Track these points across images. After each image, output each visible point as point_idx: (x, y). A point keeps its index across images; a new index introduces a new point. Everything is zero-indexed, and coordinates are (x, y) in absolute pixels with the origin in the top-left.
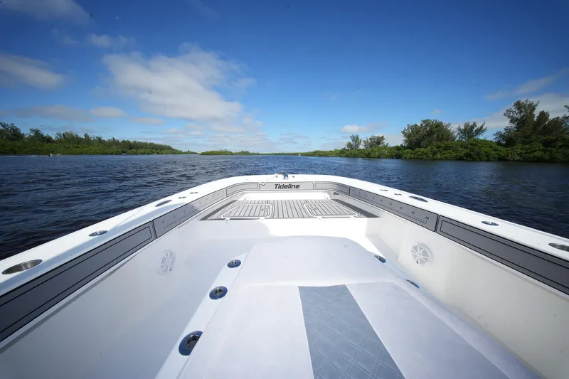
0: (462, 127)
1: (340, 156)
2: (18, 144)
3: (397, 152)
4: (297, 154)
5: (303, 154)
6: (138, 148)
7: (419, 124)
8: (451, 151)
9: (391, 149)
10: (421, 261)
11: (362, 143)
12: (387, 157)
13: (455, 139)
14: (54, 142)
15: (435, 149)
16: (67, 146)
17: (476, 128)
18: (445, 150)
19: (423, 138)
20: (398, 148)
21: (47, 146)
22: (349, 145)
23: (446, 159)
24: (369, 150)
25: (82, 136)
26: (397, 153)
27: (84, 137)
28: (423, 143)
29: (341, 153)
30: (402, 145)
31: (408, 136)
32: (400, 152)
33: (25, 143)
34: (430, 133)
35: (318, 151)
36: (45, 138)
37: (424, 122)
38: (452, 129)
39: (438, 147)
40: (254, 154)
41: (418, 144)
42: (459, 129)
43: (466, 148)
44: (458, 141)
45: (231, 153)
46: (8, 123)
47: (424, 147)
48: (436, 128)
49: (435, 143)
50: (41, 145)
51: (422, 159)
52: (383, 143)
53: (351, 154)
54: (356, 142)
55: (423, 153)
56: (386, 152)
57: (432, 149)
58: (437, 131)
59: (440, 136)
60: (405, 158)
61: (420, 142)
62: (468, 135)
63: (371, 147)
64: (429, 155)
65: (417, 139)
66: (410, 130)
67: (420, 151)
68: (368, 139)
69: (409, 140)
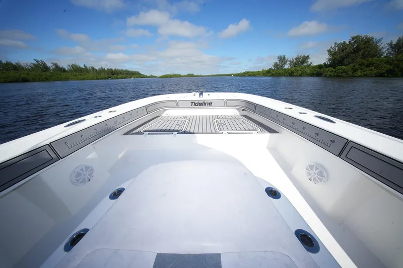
0: (394, 42)
1: (267, 76)
2: (49, 74)
3: (318, 70)
4: (230, 75)
6: (118, 74)
7: (347, 42)
8: (373, 68)
9: (314, 67)
10: (314, 179)
11: (288, 63)
13: (382, 55)
14: (66, 71)
15: (357, 66)
16: (75, 74)
18: (366, 67)
19: (347, 56)
20: (320, 67)
21: (64, 75)
22: (276, 65)
23: (366, 76)
24: (293, 69)
25: (82, 66)
26: (318, 72)
27: (84, 67)
28: (346, 61)
29: (268, 73)
30: (325, 64)
31: (333, 54)
32: (322, 70)
33: (51, 73)
34: (356, 51)
35: (248, 72)
36: (61, 69)
37: (353, 39)
38: (382, 45)
39: (361, 64)
40: (197, 76)
41: (341, 62)
42: (390, 45)
43: (391, 65)
44: (385, 57)
46: (39, 59)
47: (346, 65)
48: (364, 44)
49: (359, 60)
50: (61, 74)
51: (341, 76)
52: (307, 62)
53: (276, 73)
54: (282, 62)
55: (344, 71)
56: (308, 71)
57: (354, 66)
58: (364, 48)
59: (367, 53)
60: (325, 76)
61: (344, 60)
62: (398, 50)
63: (295, 66)
64: (349, 73)
65: (341, 57)
66: (337, 49)
67: (342, 69)
68: (294, 58)
69: (333, 58)
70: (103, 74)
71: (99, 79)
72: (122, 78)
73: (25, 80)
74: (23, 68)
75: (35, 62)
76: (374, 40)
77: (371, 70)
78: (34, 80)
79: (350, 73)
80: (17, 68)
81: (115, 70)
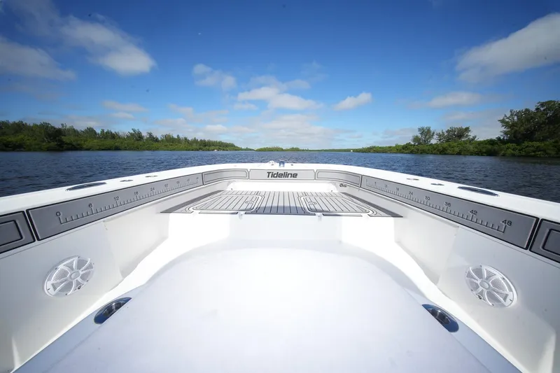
1: (403, 153)
2: (141, 143)
3: (490, 147)
4: (348, 150)
5: (356, 151)
6: (210, 146)
7: (533, 109)
9: (480, 143)
11: (435, 137)
12: (472, 154)
19: (539, 128)
20: (491, 142)
21: (155, 144)
22: (416, 139)
24: (445, 145)
26: (490, 149)
27: (177, 138)
28: (537, 135)
29: (405, 149)
30: (499, 139)
32: (496, 147)
33: (144, 142)
34: (554, 120)
35: (374, 147)
36: (155, 138)
37: (542, 105)
40: (303, 150)
41: (529, 135)
45: (282, 150)
46: (136, 129)
47: (540, 141)
50: (153, 144)
51: (534, 156)
52: (467, 136)
53: (418, 150)
54: (426, 136)
55: (538, 149)
56: (471, 148)
60: (504, 155)
61: (532, 133)
63: (447, 141)
64: (549, 151)
66: (516, 118)
67: (533, 146)
68: (444, 131)
69: (513, 131)
70: (195, 144)
71: (189, 150)
73: (117, 149)
74: (119, 137)
75: (132, 132)
78: (125, 149)
79: (553, 153)
80: (113, 136)
81: (209, 141)
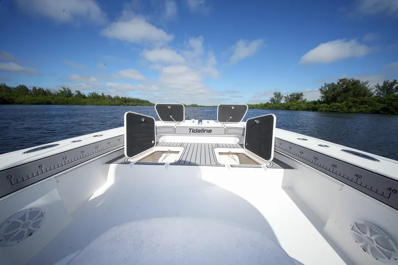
0: (381, 84)
1: (264, 109)
2: (70, 99)
3: (314, 106)
6: (130, 102)
7: (336, 83)
9: (309, 103)
11: (283, 98)
12: (304, 110)
13: (372, 95)
14: (86, 98)
15: (350, 104)
16: (93, 100)
17: (396, 85)
18: (360, 104)
19: (339, 94)
20: (315, 103)
21: (83, 100)
22: (272, 100)
23: (361, 112)
24: (289, 104)
25: (100, 94)
26: (313, 107)
28: (338, 99)
29: (266, 106)
30: (319, 100)
31: (325, 93)
32: (317, 106)
33: (73, 98)
34: (346, 90)
36: (82, 95)
37: (341, 81)
38: (370, 87)
39: (354, 102)
41: (334, 99)
42: (378, 86)
43: (384, 103)
44: (375, 97)
46: (66, 87)
47: (340, 102)
48: (352, 85)
49: (350, 98)
50: (80, 100)
51: (337, 112)
52: (301, 98)
53: (273, 107)
54: (278, 98)
55: (338, 107)
56: (304, 106)
57: (347, 103)
58: (354, 88)
59: (357, 93)
60: (321, 111)
61: (336, 98)
62: (387, 91)
63: (290, 101)
64: (343, 109)
65: (334, 95)
66: (327, 88)
67: (336, 105)
68: (288, 95)
69: (326, 96)
70: (117, 101)
71: (112, 105)
72: (132, 105)
73: (48, 103)
74: (51, 94)
75: (62, 90)
76: (361, 82)
77: (366, 107)
78: (56, 104)
79: (345, 109)
80: (45, 93)
81: (128, 98)
